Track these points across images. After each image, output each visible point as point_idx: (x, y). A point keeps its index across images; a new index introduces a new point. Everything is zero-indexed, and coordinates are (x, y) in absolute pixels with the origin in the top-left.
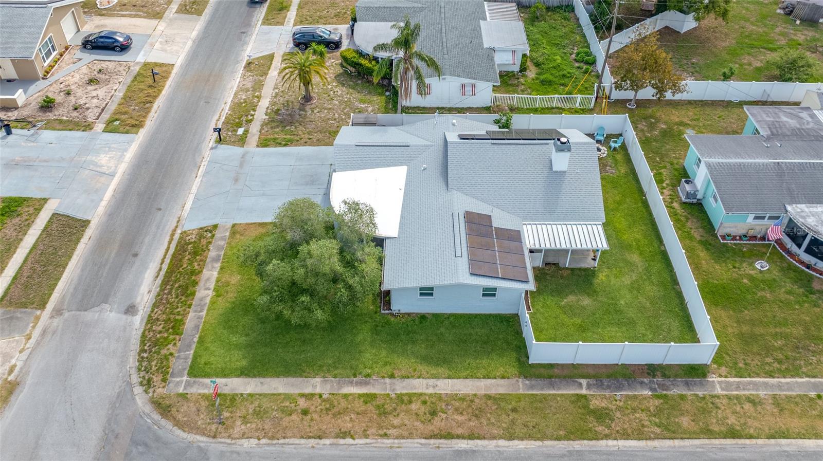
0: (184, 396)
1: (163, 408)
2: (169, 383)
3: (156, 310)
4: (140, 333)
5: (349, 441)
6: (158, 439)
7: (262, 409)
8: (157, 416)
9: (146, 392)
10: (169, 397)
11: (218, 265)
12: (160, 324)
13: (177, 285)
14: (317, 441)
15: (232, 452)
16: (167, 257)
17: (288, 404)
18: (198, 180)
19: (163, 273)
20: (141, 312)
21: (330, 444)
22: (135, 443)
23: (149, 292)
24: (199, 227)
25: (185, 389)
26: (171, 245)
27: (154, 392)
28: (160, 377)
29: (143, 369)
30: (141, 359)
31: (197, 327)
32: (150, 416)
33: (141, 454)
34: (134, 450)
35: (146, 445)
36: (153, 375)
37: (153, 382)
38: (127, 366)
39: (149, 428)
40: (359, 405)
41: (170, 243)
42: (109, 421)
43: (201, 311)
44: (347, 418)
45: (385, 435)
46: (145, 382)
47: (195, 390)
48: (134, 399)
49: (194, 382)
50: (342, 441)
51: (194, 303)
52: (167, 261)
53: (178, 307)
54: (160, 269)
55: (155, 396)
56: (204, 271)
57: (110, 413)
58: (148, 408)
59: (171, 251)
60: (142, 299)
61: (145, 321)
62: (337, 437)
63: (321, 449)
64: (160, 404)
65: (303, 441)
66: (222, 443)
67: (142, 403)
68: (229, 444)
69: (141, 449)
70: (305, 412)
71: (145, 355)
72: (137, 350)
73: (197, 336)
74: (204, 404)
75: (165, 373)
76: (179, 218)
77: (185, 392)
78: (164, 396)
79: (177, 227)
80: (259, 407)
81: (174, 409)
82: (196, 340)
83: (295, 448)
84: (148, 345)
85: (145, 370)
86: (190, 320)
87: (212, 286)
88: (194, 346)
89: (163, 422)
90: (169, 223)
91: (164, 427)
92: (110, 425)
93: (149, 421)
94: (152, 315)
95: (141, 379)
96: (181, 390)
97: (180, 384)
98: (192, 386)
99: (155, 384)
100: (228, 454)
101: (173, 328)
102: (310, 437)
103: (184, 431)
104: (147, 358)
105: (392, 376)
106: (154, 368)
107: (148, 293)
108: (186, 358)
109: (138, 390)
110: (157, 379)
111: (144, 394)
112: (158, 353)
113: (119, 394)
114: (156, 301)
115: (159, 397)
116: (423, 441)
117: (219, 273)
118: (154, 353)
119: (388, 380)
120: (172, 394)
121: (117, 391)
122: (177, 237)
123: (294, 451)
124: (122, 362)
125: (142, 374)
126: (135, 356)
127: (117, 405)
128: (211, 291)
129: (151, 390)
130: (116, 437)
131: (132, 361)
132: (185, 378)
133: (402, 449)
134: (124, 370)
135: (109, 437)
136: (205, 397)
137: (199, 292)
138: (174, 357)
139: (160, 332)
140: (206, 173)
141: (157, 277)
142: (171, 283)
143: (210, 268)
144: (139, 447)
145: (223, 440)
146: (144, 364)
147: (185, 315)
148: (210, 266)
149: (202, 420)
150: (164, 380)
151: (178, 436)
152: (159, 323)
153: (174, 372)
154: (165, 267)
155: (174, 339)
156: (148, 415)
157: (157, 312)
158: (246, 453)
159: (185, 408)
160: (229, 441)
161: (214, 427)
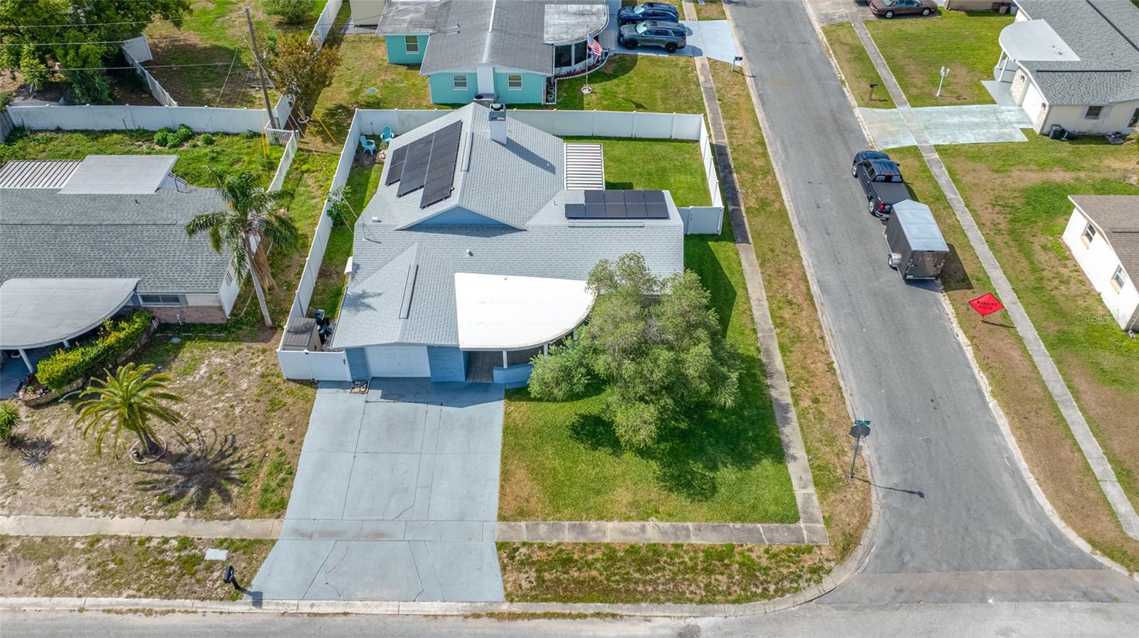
0: (828, 521)
1: (847, 544)
2: (814, 542)
3: (688, 595)
4: (731, 608)
5: (836, 365)
6: (889, 543)
7: (824, 438)
8: (860, 551)
9: (829, 572)
10: (832, 538)
11: (593, 525)
12: (716, 580)
13: (637, 575)
14: (843, 390)
15: (880, 464)
16: (568, 612)
17: (811, 416)
18: (358, 607)
19: (606, 608)
20: (692, 621)
21: (844, 380)
22: (902, 566)
23: (647, 619)
24: (499, 574)
25: (817, 521)
26: (538, 612)
27: (828, 560)
28: (806, 556)
29: (796, 585)
30: (781, 592)
31: (714, 529)
32: (860, 560)
33: (913, 555)
34: (911, 565)
35: (901, 553)
36: (803, 567)
37: (815, 564)
38: (793, 611)
39: (877, 556)
40: (795, 357)
41: (534, 616)
42: (881, 608)
43: (687, 529)
44: (812, 366)
45: (822, 338)
46: (815, 577)
47: (817, 510)
48: (842, 586)
49: (804, 513)
50: (838, 372)
51: (672, 542)
52: (579, 607)
53: (683, 562)
54: (598, 615)
55: (835, 557)
56: (607, 540)
57: (870, 611)
58: (851, 564)
59: (556, 607)
60: (663, 627)
61: (710, 607)
62: (834, 374)
63: (851, 389)
64: (844, 548)
65: (848, 403)
66: (872, 474)
67: (845, 573)
68: (872, 469)
69: (907, 558)
70: (816, 401)
71: (772, 588)
72: (764, 604)
73: (731, 525)
74: (832, 496)
75: (798, 551)
76: (466, 617)
77: (822, 520)
78: (833, 544)
79: (491, 615)
80: (821, 441)
81: (847, 529)
82: (738, 525)
83: (857, 409)
84: (754, 590)
85: (797, 583)
86: (704, 540)
87: (638, 524)
88: (750, 525)
89: (865, 541)
90: (479, 631)
91: (871, 540)
92: (887, 605)
93: (867, 560)
94: (697, 598)
95: (812, 583)
96: (821, 526)
97: (811, 529)
98: (812, 514)
99: (817, 561)
100: (884, 467)
101: (721, 560)
102: (842, 397)
103: (871, 515)
104: (777, 583)
105: (755, 331)
106: (793, 568)
107: (650, 621)
108: (770, 530)
109: (828, 583)
110: (808, 561)
111: (832, 574)
112: (767, 569)
113: (837, 609)
114: (669, 600)
115: (835, 552)
116: (819, 313)
117: (611, 519)
118: (767, 575)
119: (760, 335)
120: (828, 535)
121: (835, 612)
122: (517, 607)
123: (860, 409)
124: (787, 620)
125: (802, 584)
126: (774, 603)
127: (856, 605)
128: (646, 523)
129: (826, 565)
130: (900, 591)
131: (786, 604)
132: (801, 524)
133: (832, 328)
134: (801, 613)
135: (906, 599)
136: (822, 498)
137: (650, 539)
138: (770, 546)
139: (731, 577)
140: (339, 595)
141: (614, 616)
142: (632, 586)
143: (600, 534)
144: (905, 560)
145: (869, 474)
146: (786, 584)
147: (695, 549)
148: (594, 535)
149: (854, 496)
150: (809, 550)
151: (878, 522)
152: (713, 581)
153: (795, 539)
154: (592, 608)
155: (741, 553)
156: (859, 562)
157: (692, 592)
158: (876, 451)
159: (844, 516)
160: (868, 468)
161: (858, 483)
